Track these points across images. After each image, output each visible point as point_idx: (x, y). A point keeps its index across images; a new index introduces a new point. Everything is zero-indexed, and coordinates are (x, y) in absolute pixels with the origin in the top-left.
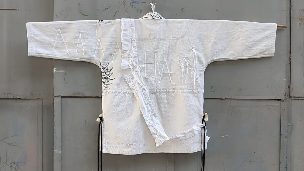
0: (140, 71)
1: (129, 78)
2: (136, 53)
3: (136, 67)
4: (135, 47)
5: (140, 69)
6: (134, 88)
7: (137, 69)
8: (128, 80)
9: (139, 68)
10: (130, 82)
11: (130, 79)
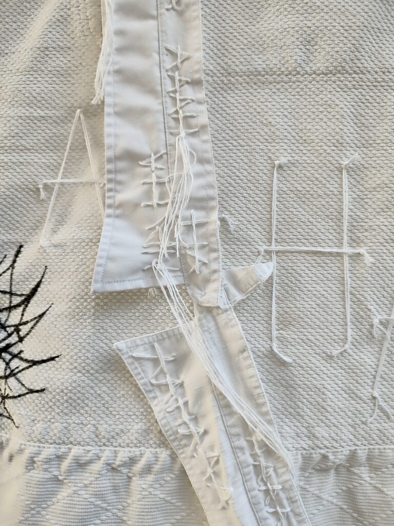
0: (238, 308)
1: (156, 361)
2: (208, 173)
3: (207, 281)
4: (203, 127)
5: (239, 297)
6: (190, 436)
7: (212, 295)
8: (145, 376)
9: (233, 290)
10: (164, 388)
11: (163, 364)
